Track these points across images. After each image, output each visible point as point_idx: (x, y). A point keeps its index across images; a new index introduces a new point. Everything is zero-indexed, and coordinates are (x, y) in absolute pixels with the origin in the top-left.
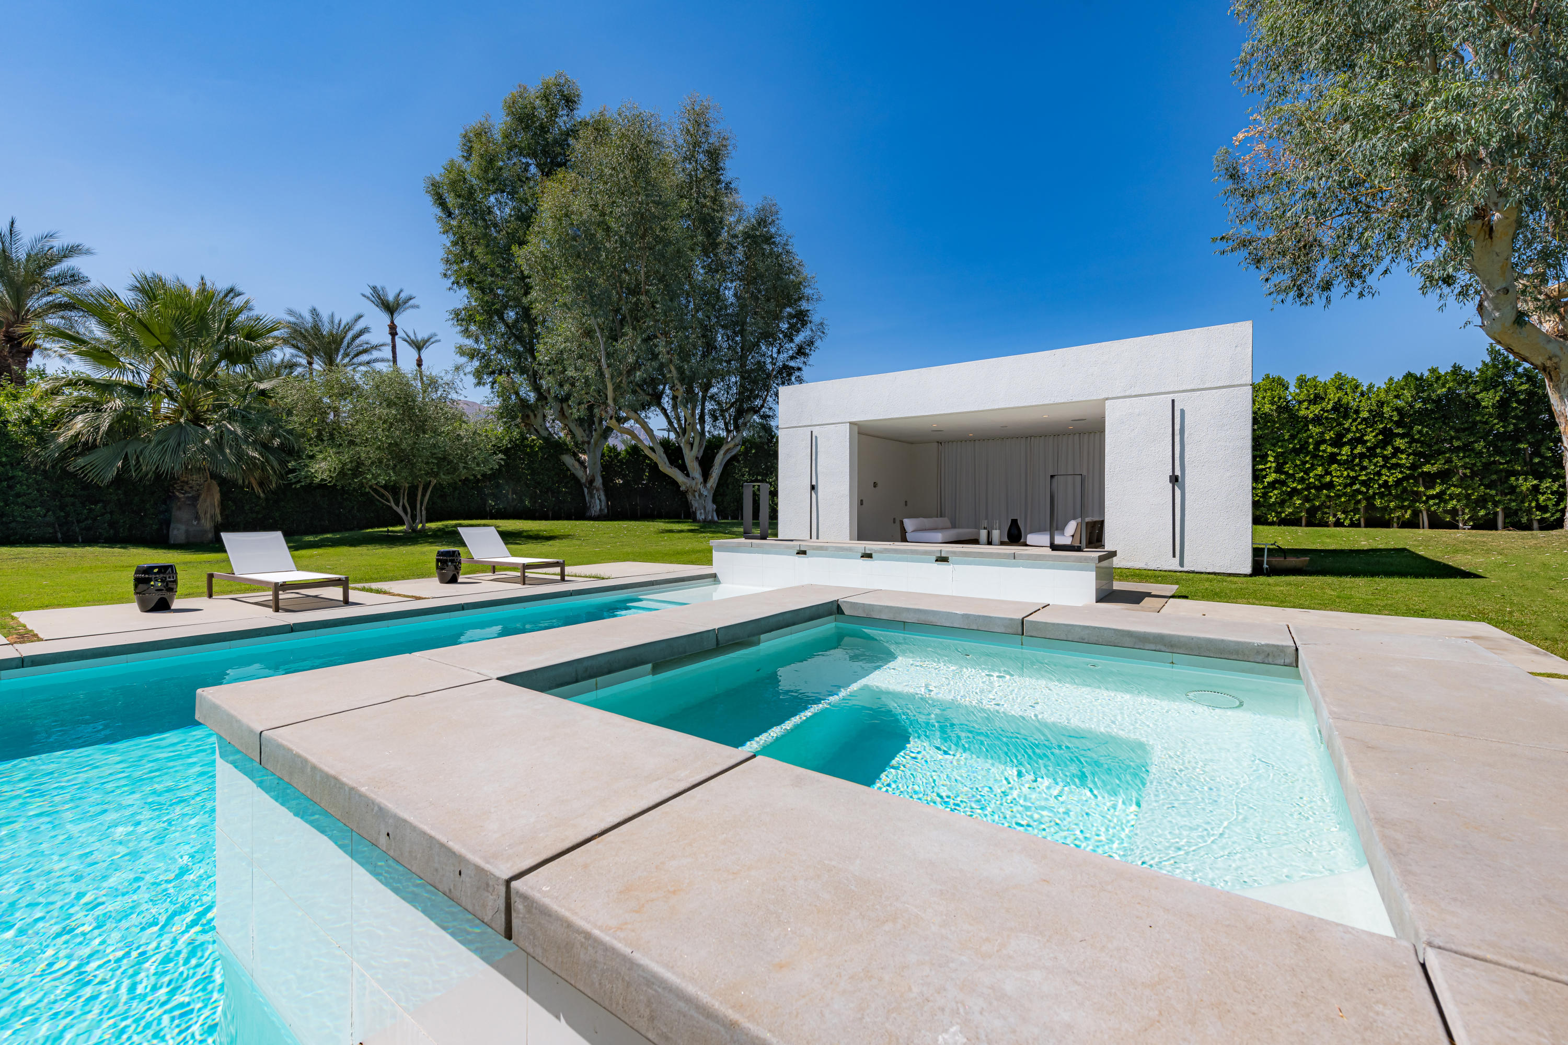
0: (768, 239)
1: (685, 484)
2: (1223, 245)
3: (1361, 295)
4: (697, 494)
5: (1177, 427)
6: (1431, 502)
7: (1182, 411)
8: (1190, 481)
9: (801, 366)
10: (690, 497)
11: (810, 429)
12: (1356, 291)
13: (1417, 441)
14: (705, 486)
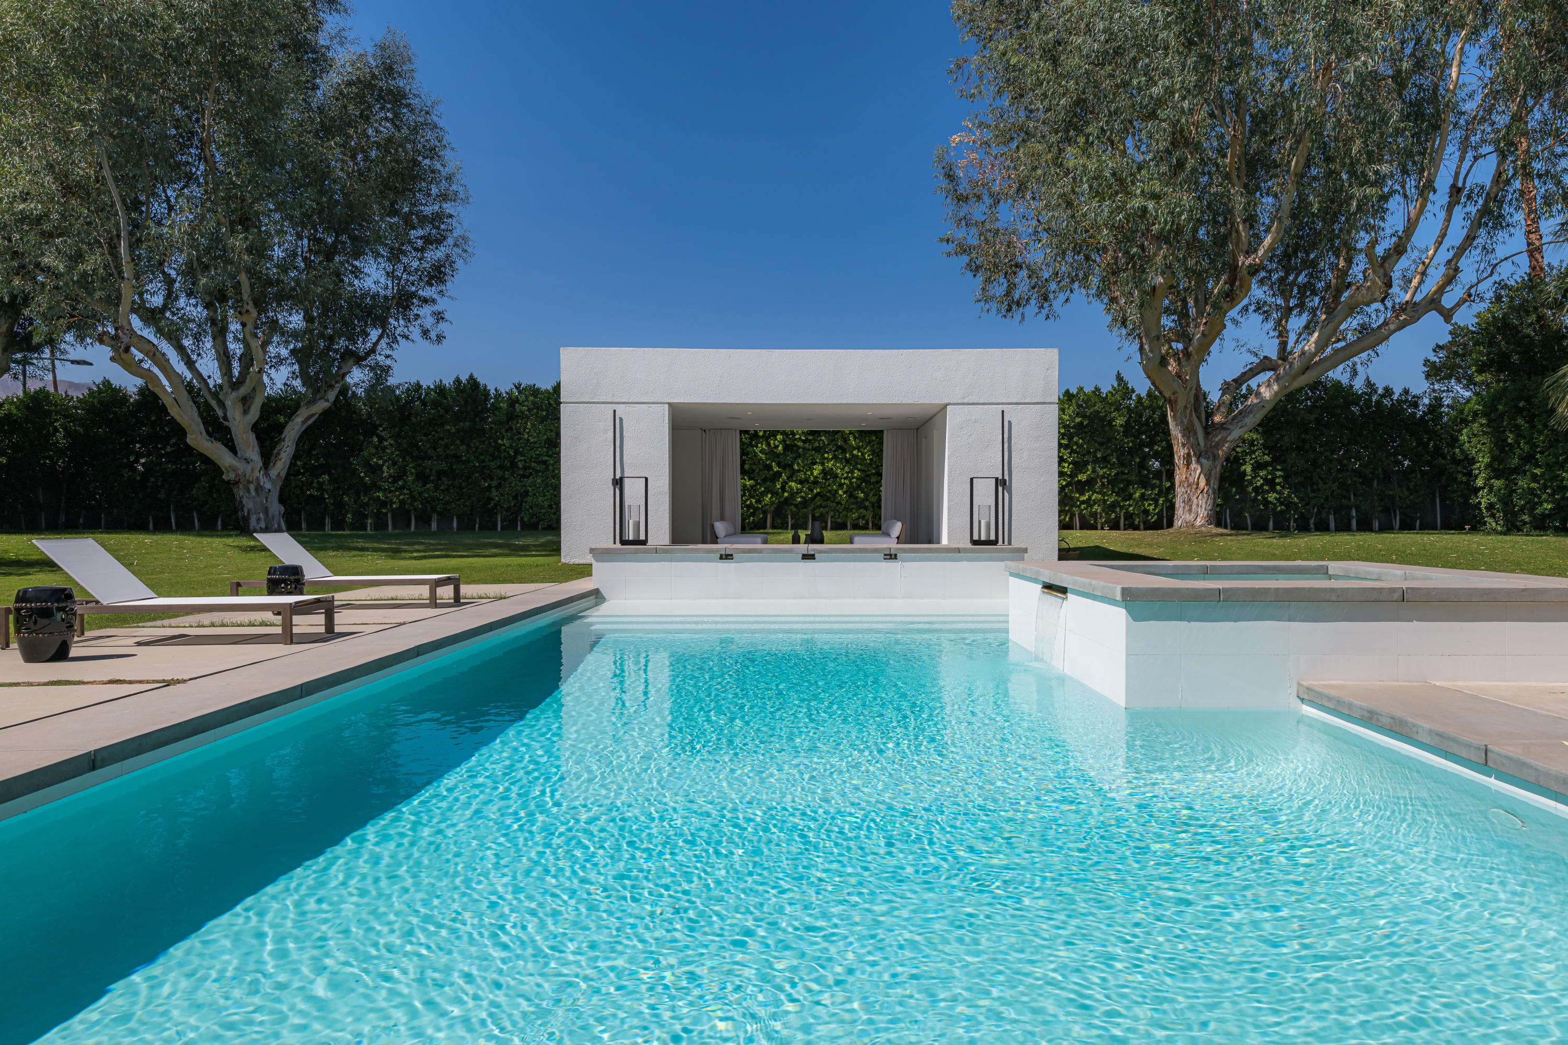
0: (397, 98)
1: (234, 469)
2: (951, 247)
3: (1047, 317)
4: (252, 487)
5: (1006, 436)
6: (1083, 507)
7: (1010, 423)
8: (1017, 484)
9: (435, 296)
10: (240, 492)
11: (611, 408)
12: (1045, 312)
13: (1076, 452)
14: (267, 474)
